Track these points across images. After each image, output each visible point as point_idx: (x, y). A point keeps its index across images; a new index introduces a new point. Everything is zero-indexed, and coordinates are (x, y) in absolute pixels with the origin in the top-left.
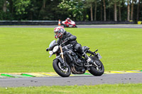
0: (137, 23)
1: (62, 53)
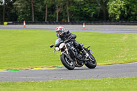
0: (3, 24)
1: (66, 49)
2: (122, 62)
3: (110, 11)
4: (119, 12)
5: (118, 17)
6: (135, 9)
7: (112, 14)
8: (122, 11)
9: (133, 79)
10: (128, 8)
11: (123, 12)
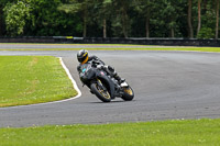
2: (29, 101)
3: (9, 21)
4: (23, 22)
5: (21, 30)
6: (47, 17)
7: (12, 25)
8: (27, 21)
9: (46, 129)
10: (37, 15)
11: (29, 22)
